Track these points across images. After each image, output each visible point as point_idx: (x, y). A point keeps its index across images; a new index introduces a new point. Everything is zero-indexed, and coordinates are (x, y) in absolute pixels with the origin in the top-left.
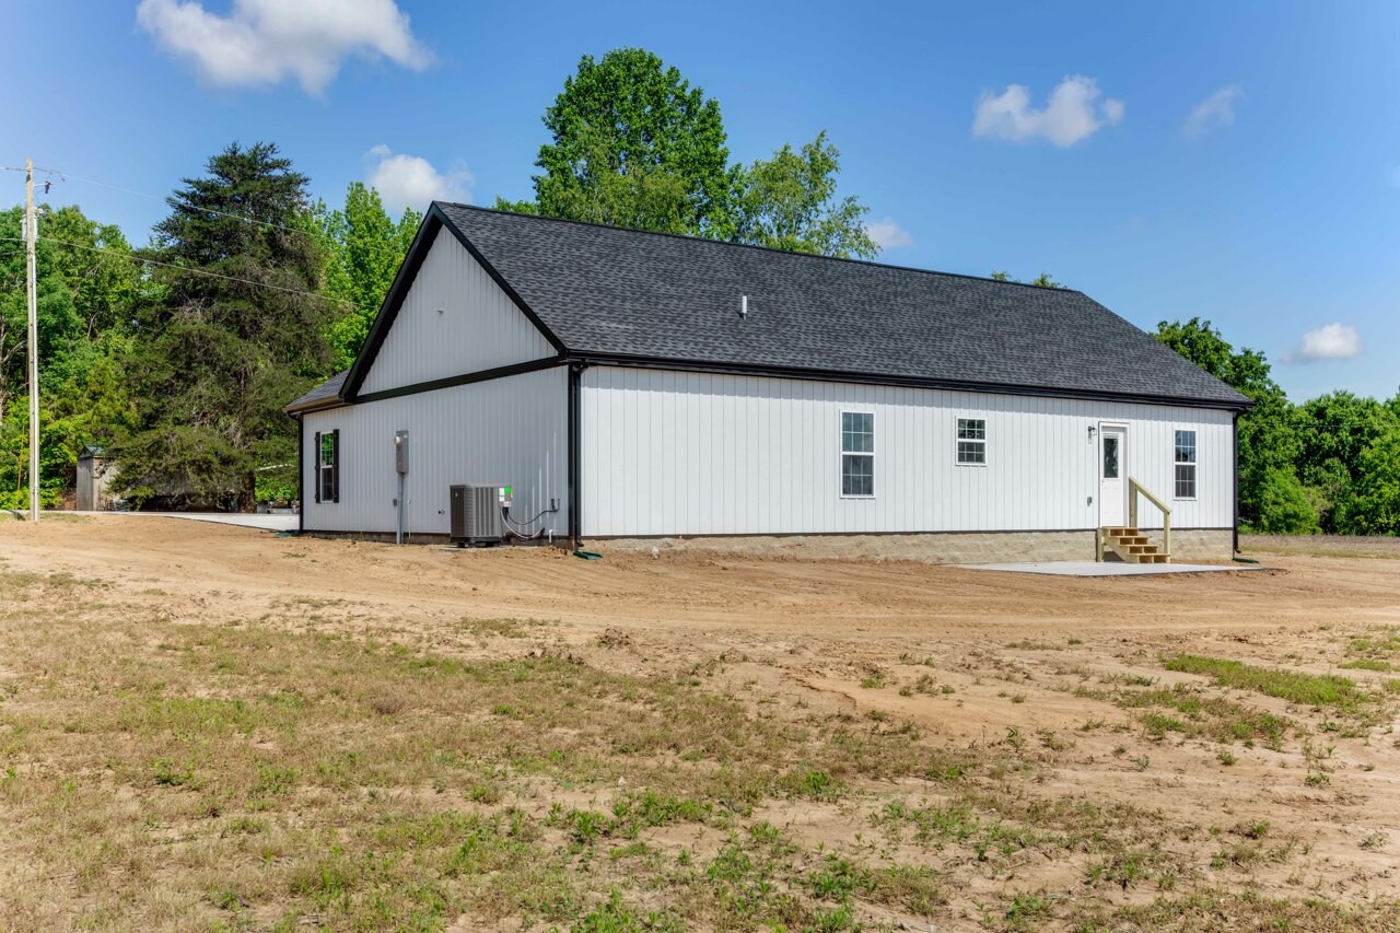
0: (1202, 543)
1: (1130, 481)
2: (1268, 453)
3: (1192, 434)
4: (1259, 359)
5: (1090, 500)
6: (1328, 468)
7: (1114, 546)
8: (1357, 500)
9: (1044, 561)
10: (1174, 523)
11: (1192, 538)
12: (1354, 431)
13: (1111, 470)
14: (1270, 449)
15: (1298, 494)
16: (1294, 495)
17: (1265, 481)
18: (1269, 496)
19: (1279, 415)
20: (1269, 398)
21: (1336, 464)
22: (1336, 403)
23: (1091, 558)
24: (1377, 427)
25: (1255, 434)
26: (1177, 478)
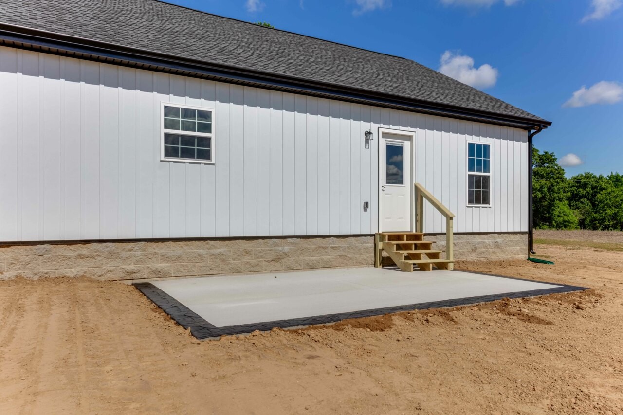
0: (497, 245)
1: (416, 187)
2: (556, 195)
3: (487, 148)
4: (552, 156)
5: (366, 205)
6: (582, 203)
7: (391, 252)
8: (595, 215)
9: (305, 269)
10: (457, 227)
11: (487, 241)
12: (593, 188)
13: (395, 176)
14: (557, 193)
15: (569, 212)
16: (568, 213)
17: (555, 207)
18: (556, 213)
19: (561, 178)
20: (557, 172)
21: (585, 201)
22: (585, 177)
23: (368, 264)
24: (603, 186)
25: (550, 187)
26: (470, 186)
